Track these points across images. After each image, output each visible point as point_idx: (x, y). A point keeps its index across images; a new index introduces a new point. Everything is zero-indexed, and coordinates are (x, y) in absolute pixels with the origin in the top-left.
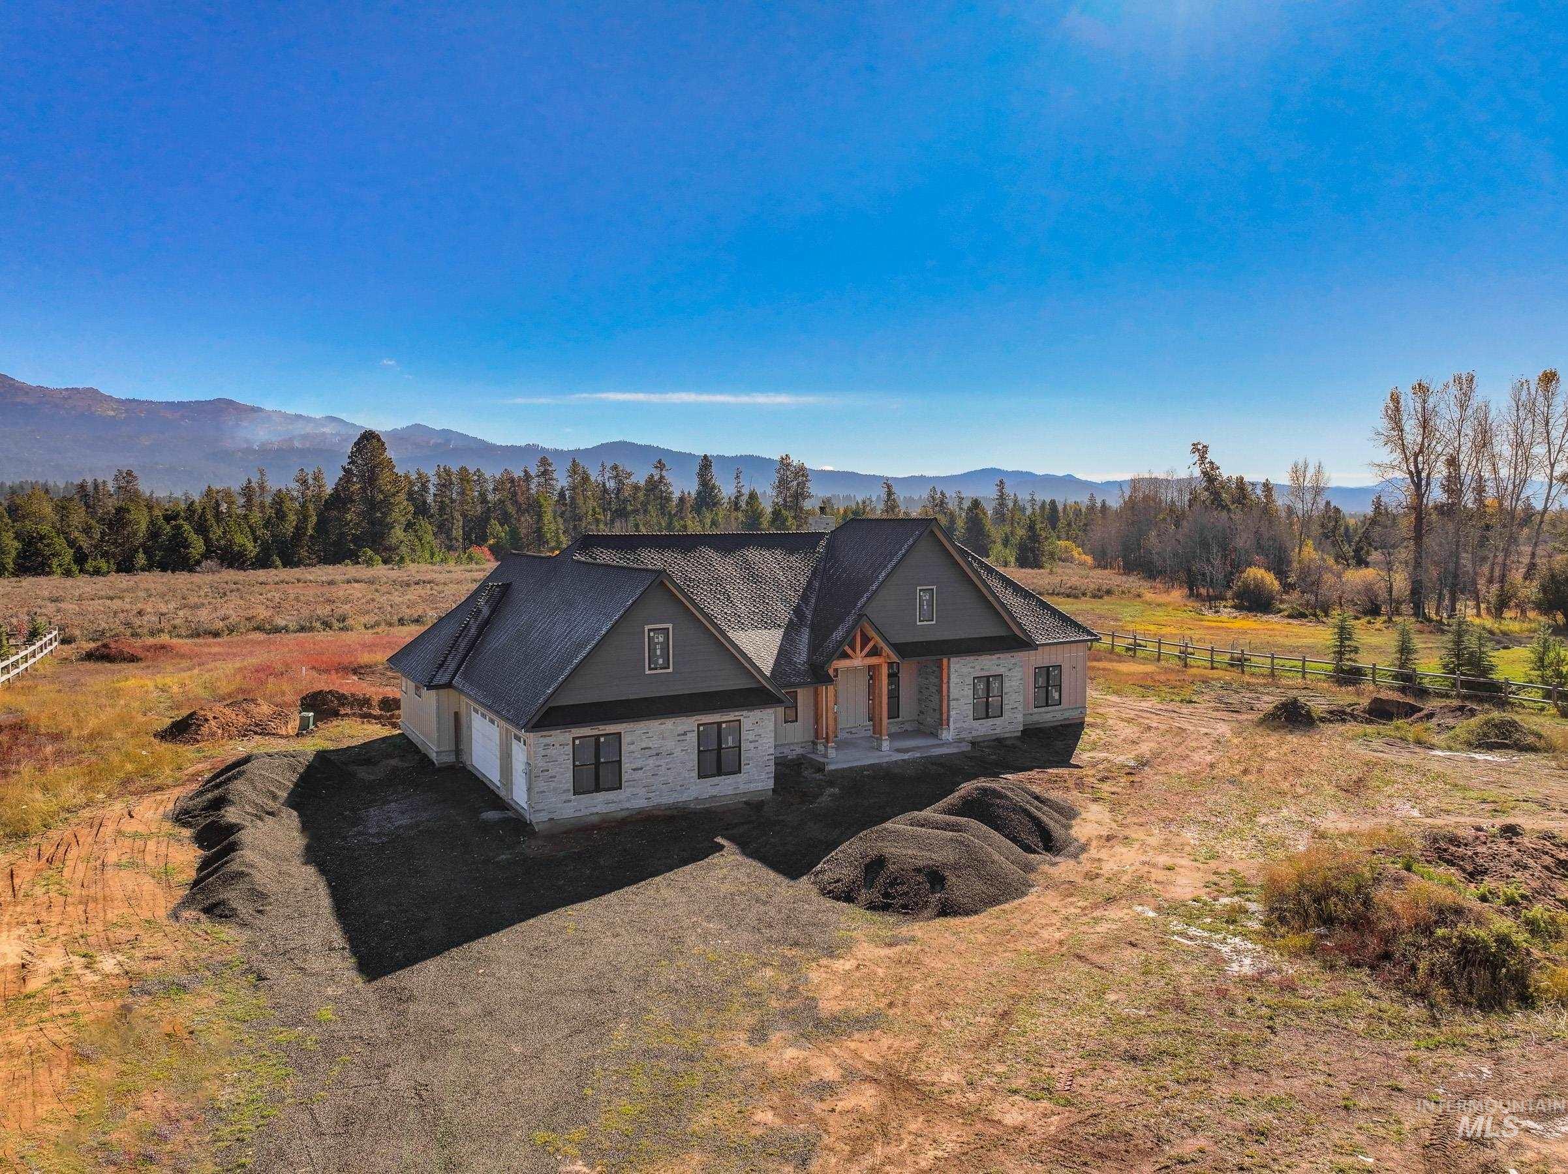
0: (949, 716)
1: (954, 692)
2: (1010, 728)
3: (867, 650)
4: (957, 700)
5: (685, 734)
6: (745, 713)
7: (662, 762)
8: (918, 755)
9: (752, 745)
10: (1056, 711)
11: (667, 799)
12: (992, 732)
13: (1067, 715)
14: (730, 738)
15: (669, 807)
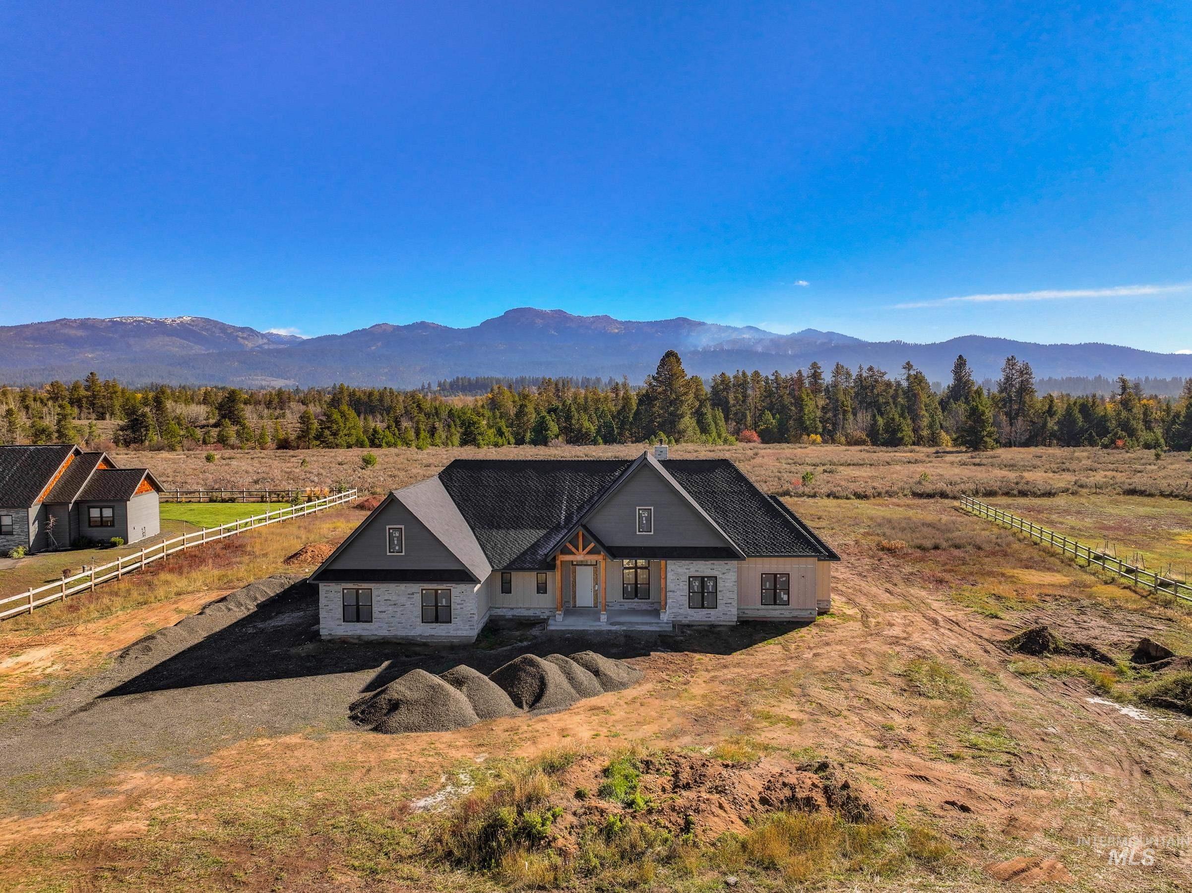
0: (666, 603)
1: (671, 586)
2: (727, 618)
3: (587, 549)
4: (674, 592)
5: (413, 594)
6: (454, 585)
7: (398, 609)
8: (625, 628)
9: (459, 607)
10: (784, 609)
11: (402, 633)
12: (707, 619)
13: (795, 614)
14: (444, 600)
15: (402, 638)
